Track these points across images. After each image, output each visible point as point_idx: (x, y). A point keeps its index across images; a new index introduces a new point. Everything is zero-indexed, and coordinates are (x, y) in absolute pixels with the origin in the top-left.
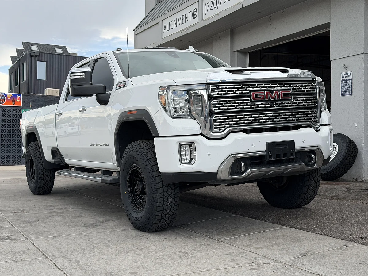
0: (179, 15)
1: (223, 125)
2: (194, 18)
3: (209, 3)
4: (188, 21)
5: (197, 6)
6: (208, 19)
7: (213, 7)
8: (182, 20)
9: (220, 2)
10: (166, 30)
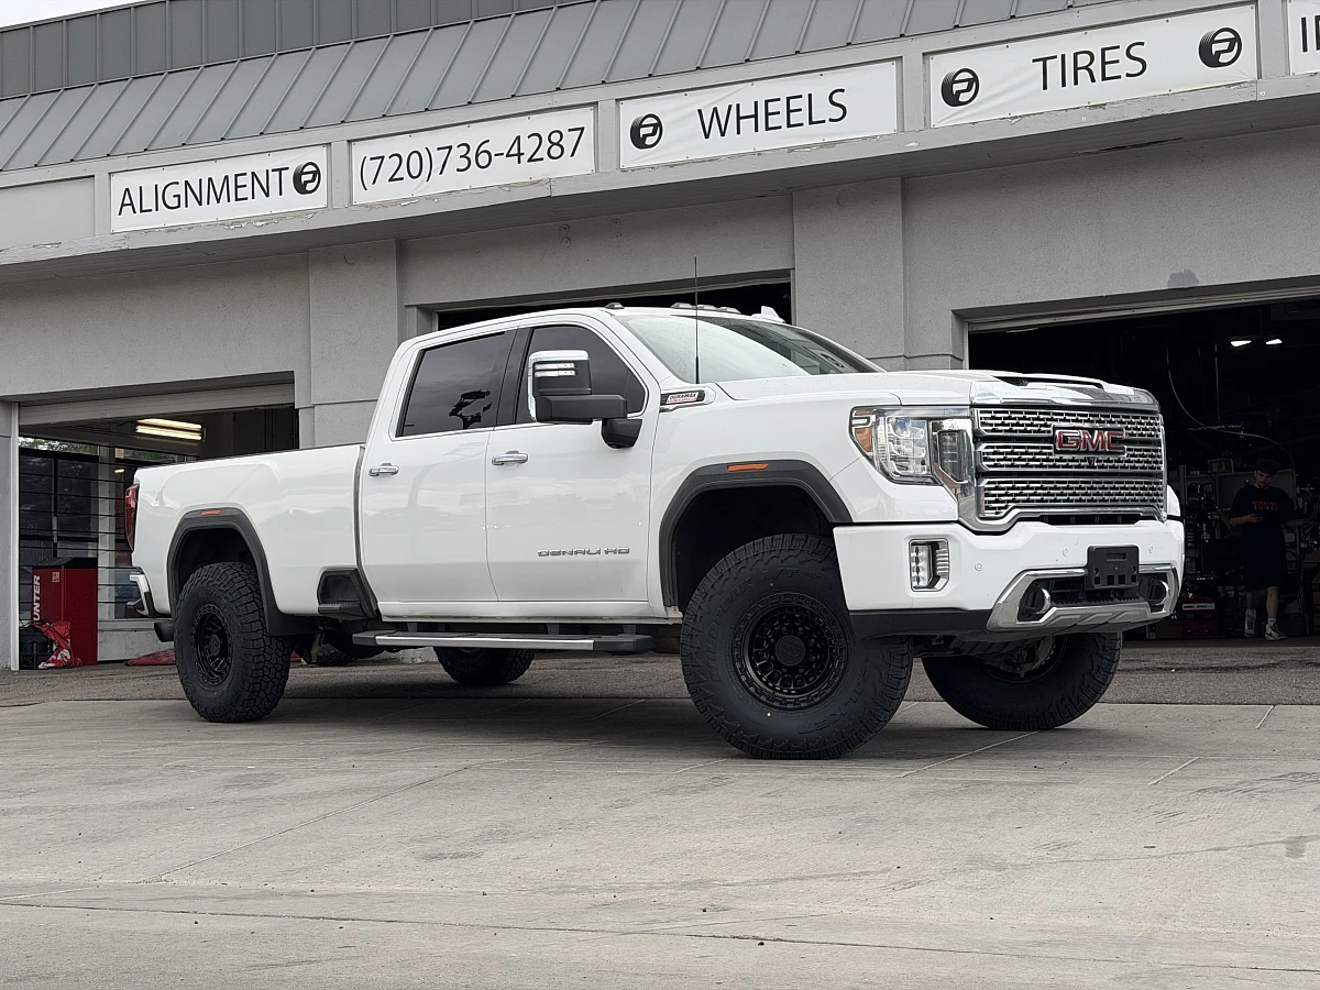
0: (218, 172)
1: (1003, 502)
2: (300, 187)
3: (382, 158)
4: (267, 195)
5: (319, 157)
6: (383, 205)
7: (403, 172)
8: (237, 187)
9: (437, 165)
10: (137, 209)
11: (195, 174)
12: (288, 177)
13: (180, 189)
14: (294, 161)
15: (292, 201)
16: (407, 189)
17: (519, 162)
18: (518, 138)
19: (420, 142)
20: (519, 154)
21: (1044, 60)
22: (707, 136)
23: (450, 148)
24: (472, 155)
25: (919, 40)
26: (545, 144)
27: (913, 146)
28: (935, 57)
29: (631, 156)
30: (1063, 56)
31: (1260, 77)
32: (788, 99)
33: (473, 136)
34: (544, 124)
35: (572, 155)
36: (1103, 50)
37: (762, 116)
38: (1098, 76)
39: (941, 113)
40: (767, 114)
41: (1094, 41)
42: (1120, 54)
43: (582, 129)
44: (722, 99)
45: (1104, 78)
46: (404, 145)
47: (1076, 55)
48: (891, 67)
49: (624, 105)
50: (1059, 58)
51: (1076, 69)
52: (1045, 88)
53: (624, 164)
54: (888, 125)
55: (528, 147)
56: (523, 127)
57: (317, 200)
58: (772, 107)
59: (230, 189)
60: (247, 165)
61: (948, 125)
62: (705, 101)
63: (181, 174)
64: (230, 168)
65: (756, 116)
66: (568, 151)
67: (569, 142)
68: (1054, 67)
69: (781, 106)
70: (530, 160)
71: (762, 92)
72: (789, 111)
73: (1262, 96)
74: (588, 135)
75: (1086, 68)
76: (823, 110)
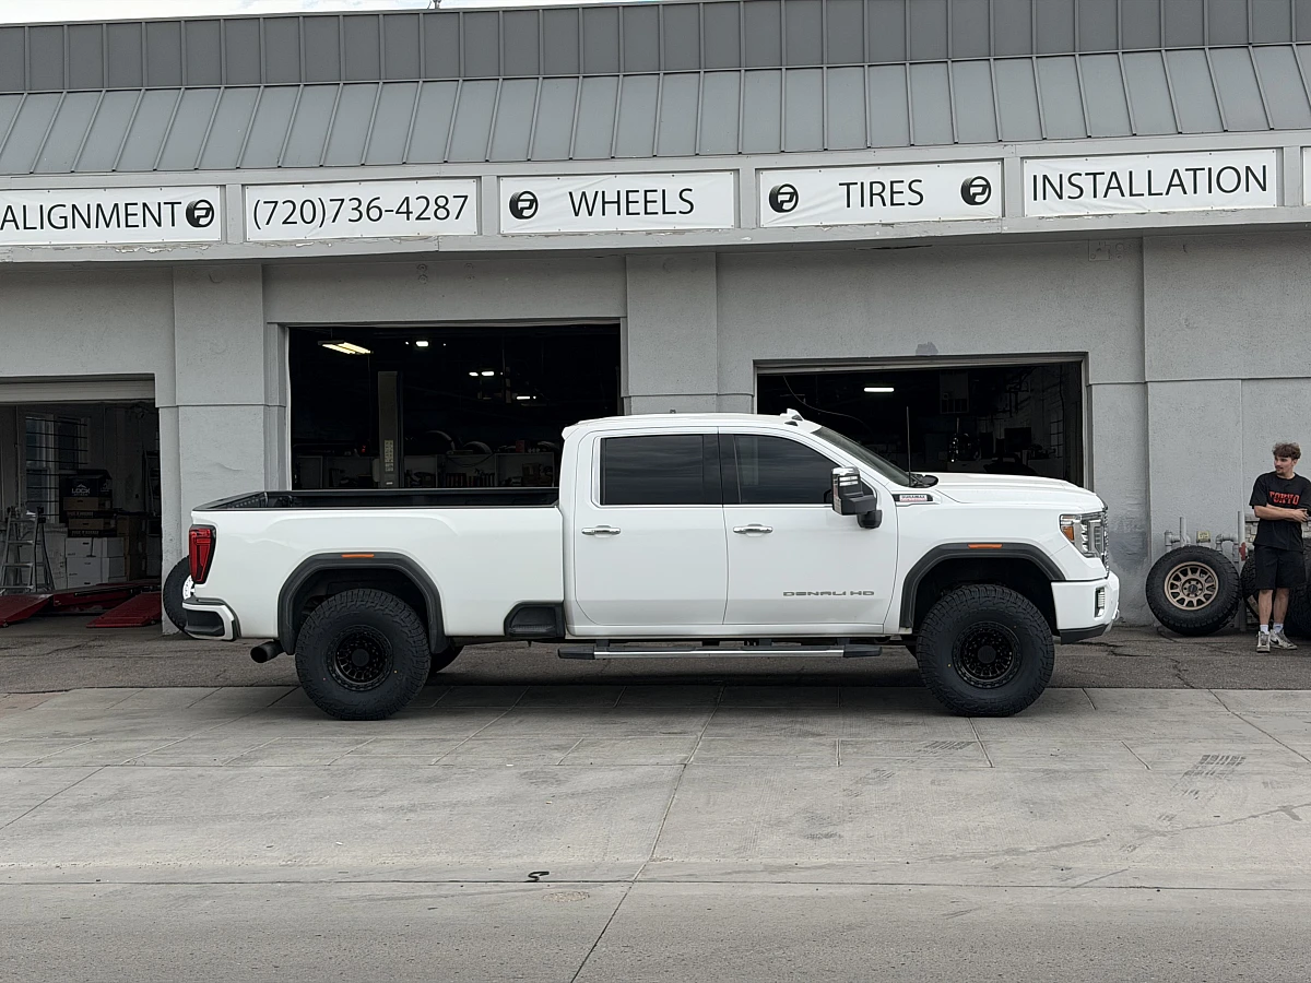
2: (194, 221)
3: (276, 203)
4: (159, 225)
5: (213, 196)
6: (278, 244)
7: (296, 217)
8: (127, 215)
9: (330, 214)
10: (21, 225)
11: (83, 200)
12: (181, 211)
13: (68, 212)
14: (187, 197)
15: (184, 232)
16: (299, 232)
17: (408, 219)
18: (407, 198)
19: (313, 193)
20: (408, 213)
21: (848, 185)
22: (577, 214)
23: (342, 200)
24: (363, 209)
25: (753, 158)
26: (433, 206)
27: (747, 240)
28: (764, 172)
29: (510, 224)
30: (862, 184)
31: (1004, 216)
32: (646, 192)
33: (366, 192)
34: (433, 189)
35: (457, 218)
36: (892, 183)
37: (623, 203)
38: (888, 202)
39: (769, 217)
40: (628, 202)
41: (886, 175)
42: (904, 187)
43: (466, 197)
44: (591, 185)
45: (892, 204)
46: (298, 194)
47: (871, 184)
48: (730, 177)
49: (504, 182)
50: (859, 185)
51: (872, 195)
52: (848, 206)
53: (504, 230)
54: (727, 222)
55: (417, 207)
56: (413, 190)
57: (211, 233)
58: (632, 197)
59: (121, 215)
60: (140, 196)
61: (773, 227)
62: (577, 185)
63: (69, 198)
64: (122, 198)
65: (618, 202)
66: (453, 214)
67: (454, 206)
68: (855, 190)
69: (640, 197)
70: (418, 218)
71: (625, 183)
72: (646, 202)
73: (1006, 230)
74: (472, 202)
75: (879, 194)
76: (674, 203)
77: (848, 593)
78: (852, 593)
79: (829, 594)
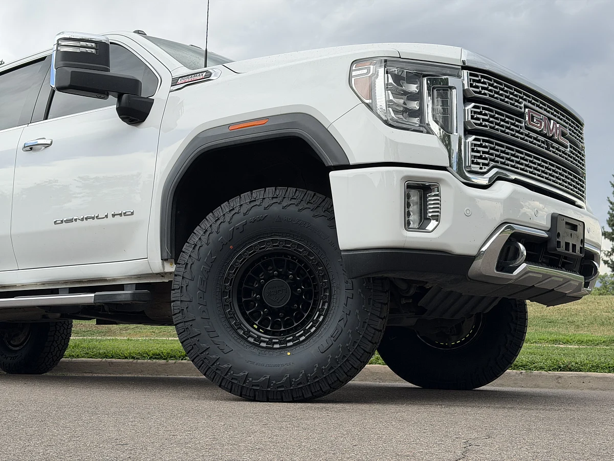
1: (486, 159)
77: (110, 216)
78: (114, 215)
79: (93, 218)
